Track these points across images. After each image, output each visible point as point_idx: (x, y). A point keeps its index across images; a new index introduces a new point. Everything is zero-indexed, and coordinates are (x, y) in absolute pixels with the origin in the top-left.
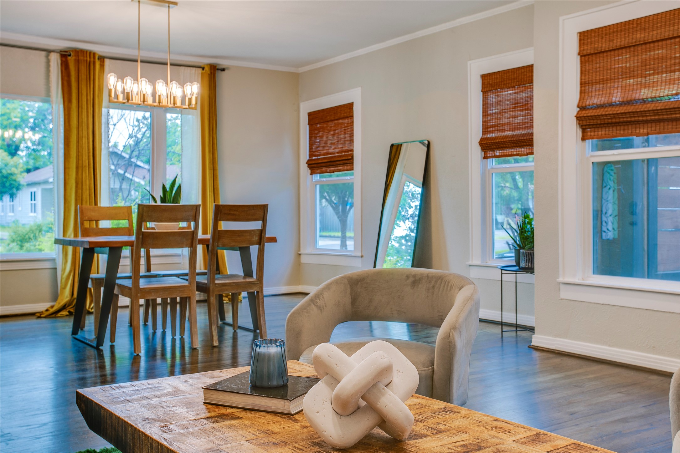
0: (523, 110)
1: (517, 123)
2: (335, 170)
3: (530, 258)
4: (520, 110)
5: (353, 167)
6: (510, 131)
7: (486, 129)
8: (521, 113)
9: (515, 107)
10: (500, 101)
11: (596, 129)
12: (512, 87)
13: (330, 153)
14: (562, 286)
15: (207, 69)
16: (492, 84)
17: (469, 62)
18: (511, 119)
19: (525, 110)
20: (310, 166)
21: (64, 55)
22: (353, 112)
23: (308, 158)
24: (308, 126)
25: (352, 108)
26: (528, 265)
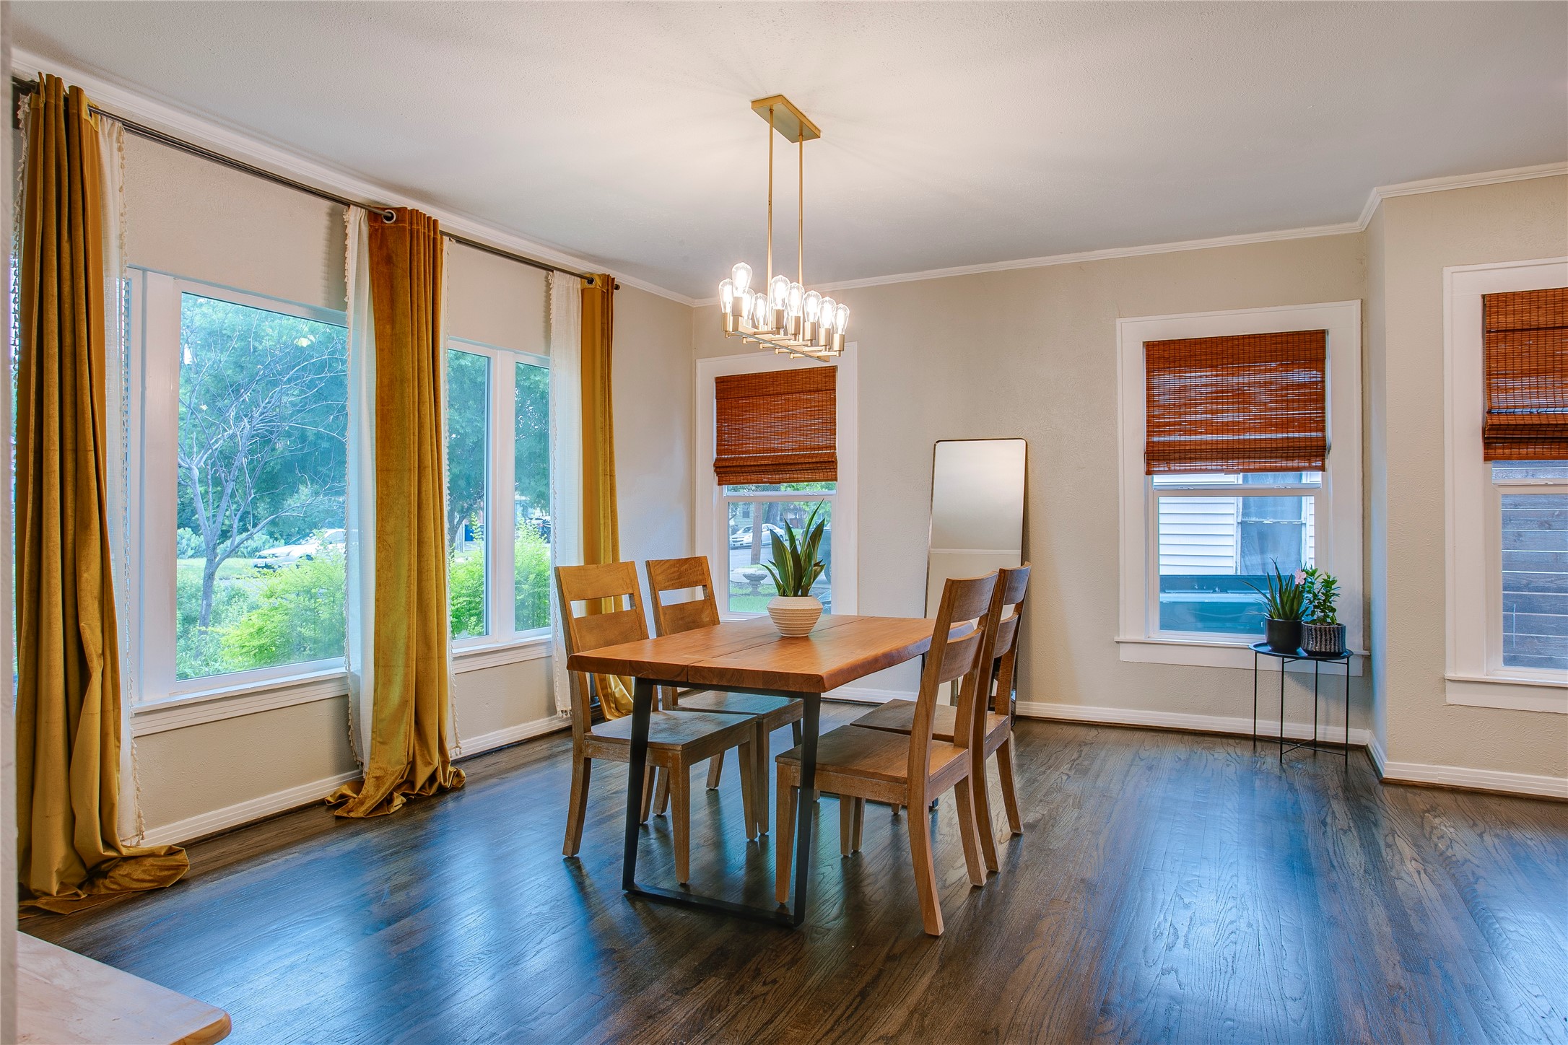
0: (1233, 403)
1: (1223, 422)
2: (783, 478)
3: (1333, 637)
4: (1228, 403)
5: (836, 476)
6: (1207, 433)
7: (1153, 427)
8: (1231, 407)
9: (1217, 398)
10: (1185, 386)
11: (1514, 445)
12: (1212, 366)
13: (774, 451)
14: (1449, 685)
15: (598, 282)
16: (1169, 358)
17: (1119, 321)
18: (1209, 416)
19: (1238, 403)
20: (718, 470)
21: (376, 215)
22: (834, 383)
23: (715, 456)
24: (715, 401)
25: (834, 376)
26: (1330, 649)
